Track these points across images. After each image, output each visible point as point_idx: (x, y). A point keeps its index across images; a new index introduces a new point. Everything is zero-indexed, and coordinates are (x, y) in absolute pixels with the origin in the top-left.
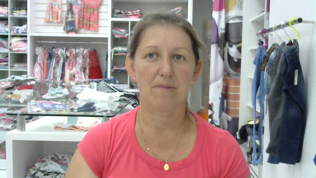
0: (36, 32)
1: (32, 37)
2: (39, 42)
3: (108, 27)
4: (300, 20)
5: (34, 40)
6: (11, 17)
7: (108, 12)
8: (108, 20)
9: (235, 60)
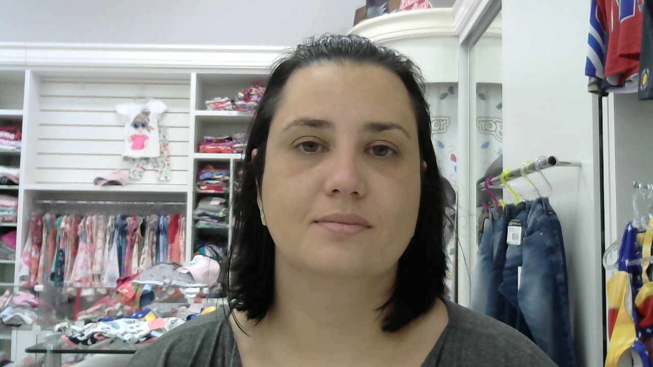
0: (38, 183)
1: (29, 193)
3: (187, 171)
4: (552, 161)
7: (188, 142)
8: (187, 156)
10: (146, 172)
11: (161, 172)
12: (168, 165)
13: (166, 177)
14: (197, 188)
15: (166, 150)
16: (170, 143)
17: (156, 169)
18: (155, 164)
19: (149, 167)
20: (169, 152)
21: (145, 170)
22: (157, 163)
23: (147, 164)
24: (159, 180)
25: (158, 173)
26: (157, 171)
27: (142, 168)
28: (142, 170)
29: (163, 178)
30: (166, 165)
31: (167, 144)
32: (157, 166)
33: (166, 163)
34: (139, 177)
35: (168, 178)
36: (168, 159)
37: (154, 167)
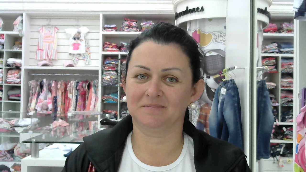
0: (30, 66)
1: (26, 70)
2: (34, 74)
3: (99, 60)
5: (28, 73)
6: (7, 52)
7: (99, 46)
8: (99, 53)
9: (212, 90)
10: (80, 60)
11: (86, 61)
12: (90, 57)
13: (89, 63)
14: (103, 68)
15: (89, 50)
16: (91, 47)
17: (84, 59)
18: (84, 57)
19: (81, 58)
20: (90, 51)
21: (79, 59)
22: (84, 56)
23: (80, 56)
24: (85, 64)
25: (85, 61)
26: (85, 60)
27: (77, 58)
28: (77, 59)
29: (87, 63)
30: (89, 57)
31: (89, 47)
32: (85, 58)
33: (89, 56)
34: (76, 63)
35: (90, 64)
36: (89, 54)
37: (83, 58)
